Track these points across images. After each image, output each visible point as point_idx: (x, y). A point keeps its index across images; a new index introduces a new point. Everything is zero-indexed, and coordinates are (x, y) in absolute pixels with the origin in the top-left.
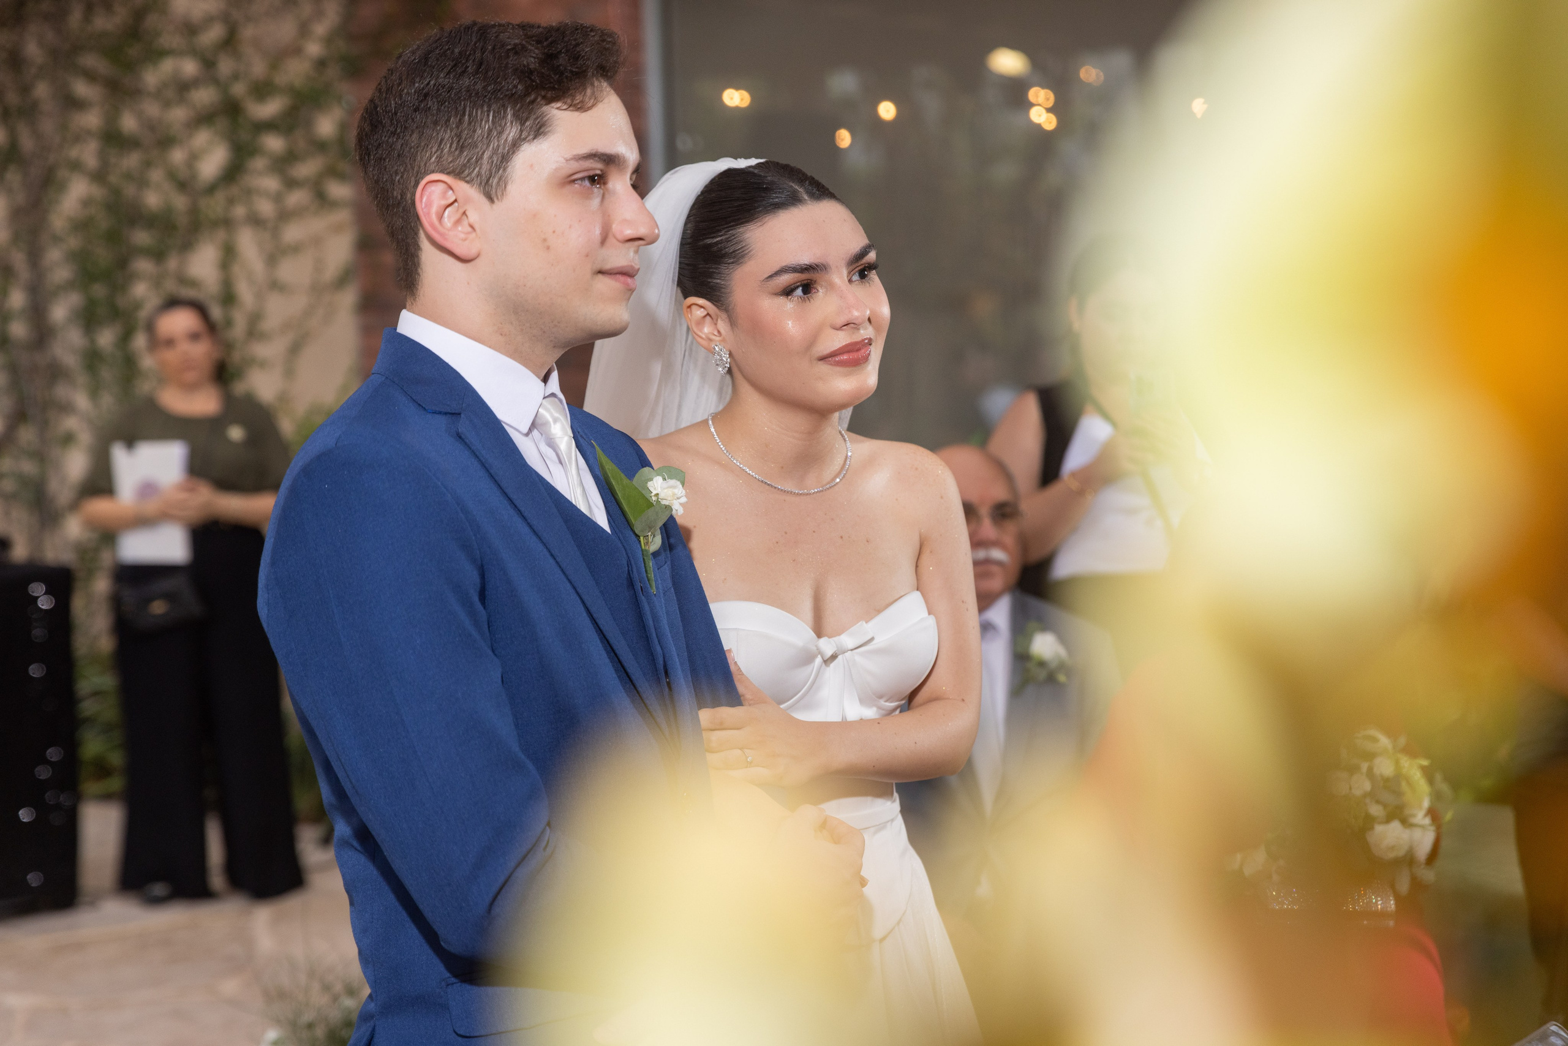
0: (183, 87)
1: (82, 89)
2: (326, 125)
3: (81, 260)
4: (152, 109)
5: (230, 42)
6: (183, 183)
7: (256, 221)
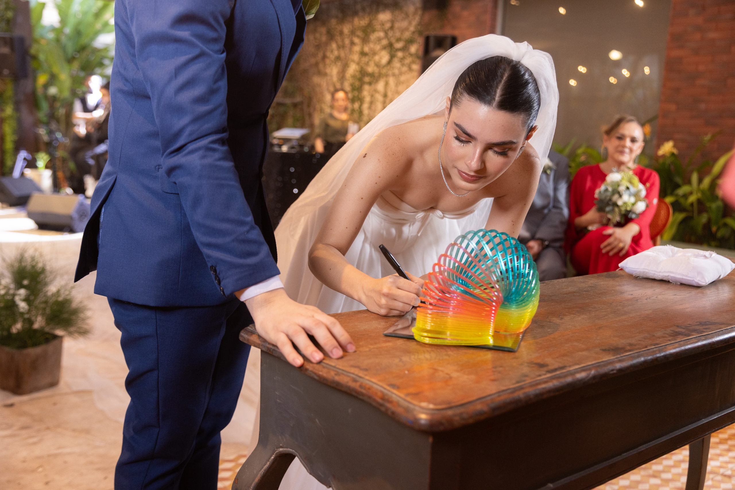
0: (379, 39)
1: (356, 40)
2: (413, 49)
3: (352, 85)
4: (372, 45)
5: (392, 28)
6: (377, 65)
7: (394, 75)
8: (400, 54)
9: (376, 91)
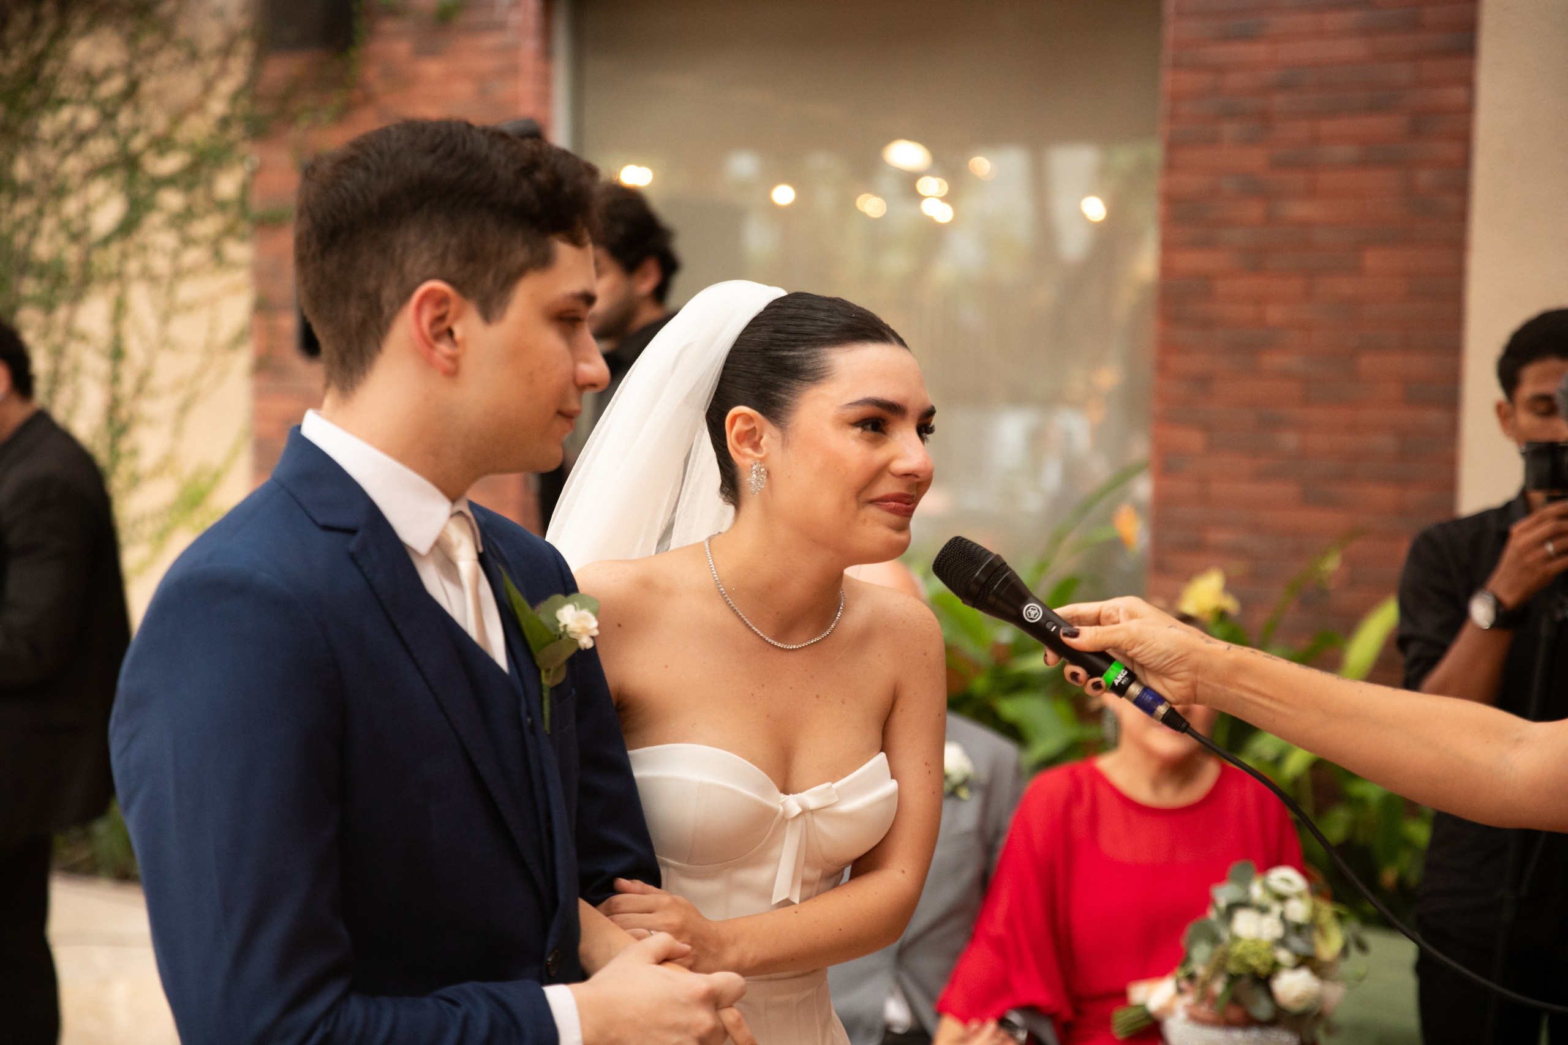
0: (80, 137)
4: (47, 158)
5: (130, 95)
6: (76, 235)
7: (149, 277)
8: (172, 200)
9: (71, 333)
